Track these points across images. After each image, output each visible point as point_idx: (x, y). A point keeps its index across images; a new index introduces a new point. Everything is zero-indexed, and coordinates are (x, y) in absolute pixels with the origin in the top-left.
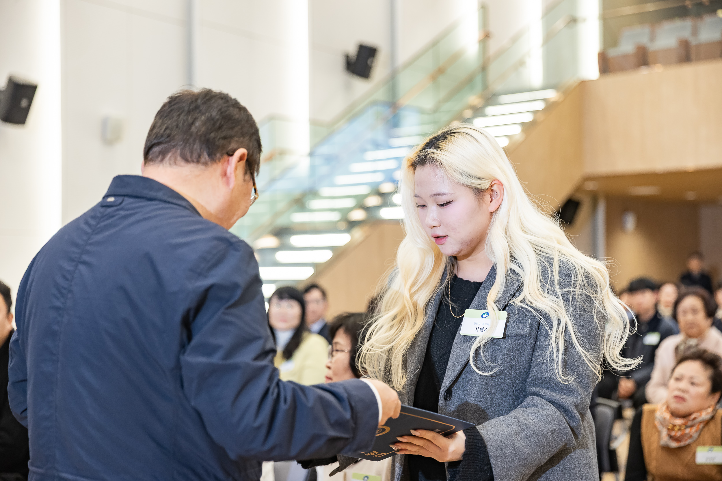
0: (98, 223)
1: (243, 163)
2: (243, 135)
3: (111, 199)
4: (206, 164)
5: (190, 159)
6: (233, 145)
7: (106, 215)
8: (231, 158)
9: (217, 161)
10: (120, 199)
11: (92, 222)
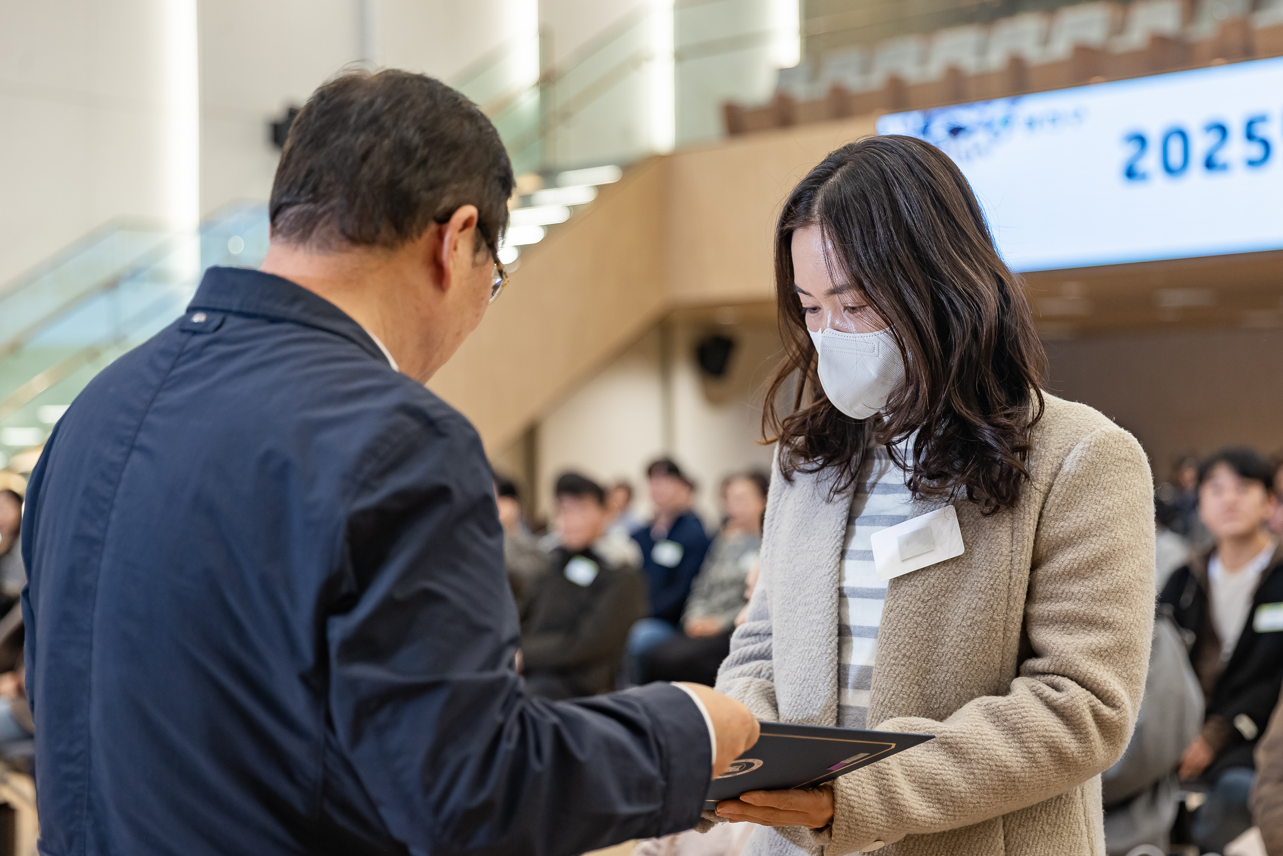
0: (172, 368)
1: (470, 232)
4: (388, 246)
5: (357, 237)
7: (188, 352)
9: (415, 236)
10: (217, 319)
11: (164, 364)
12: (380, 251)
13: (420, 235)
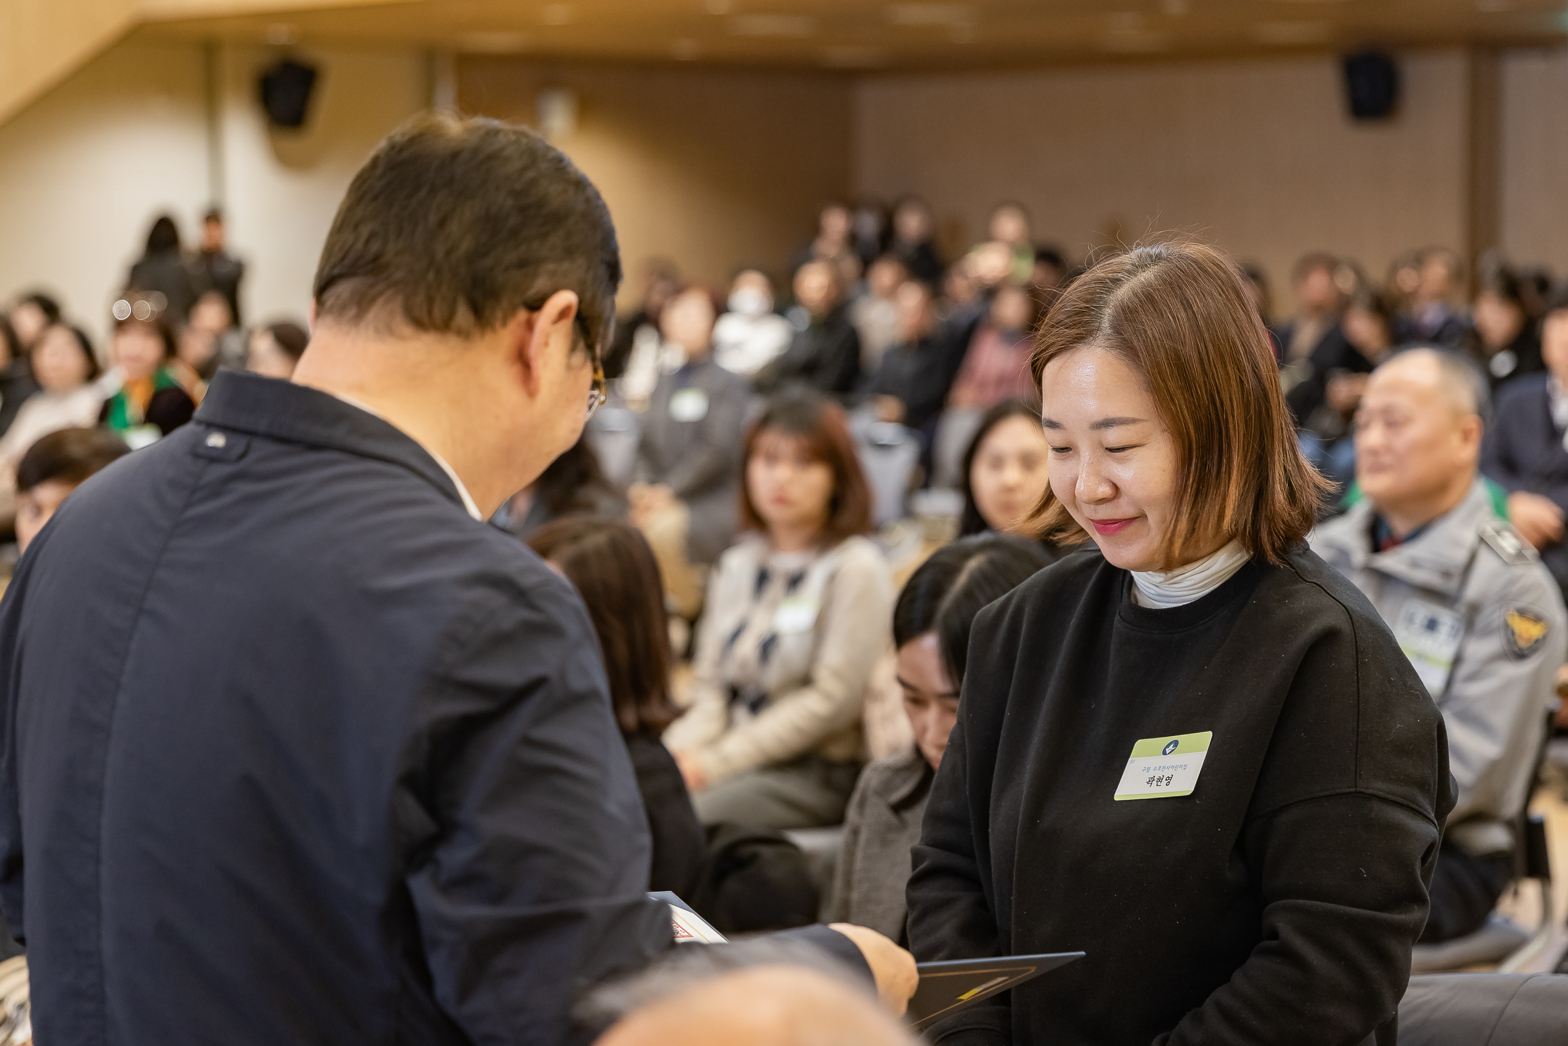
0: (188, 505)
1: (567, 324)
2: (569, 253)
3: (216, 440)
4: (464, 335)
5: (426, 320)
6: (540, 284)
8: (535, 315)
9: (498, 325)
12: (453, 341)
13: (504, 324)
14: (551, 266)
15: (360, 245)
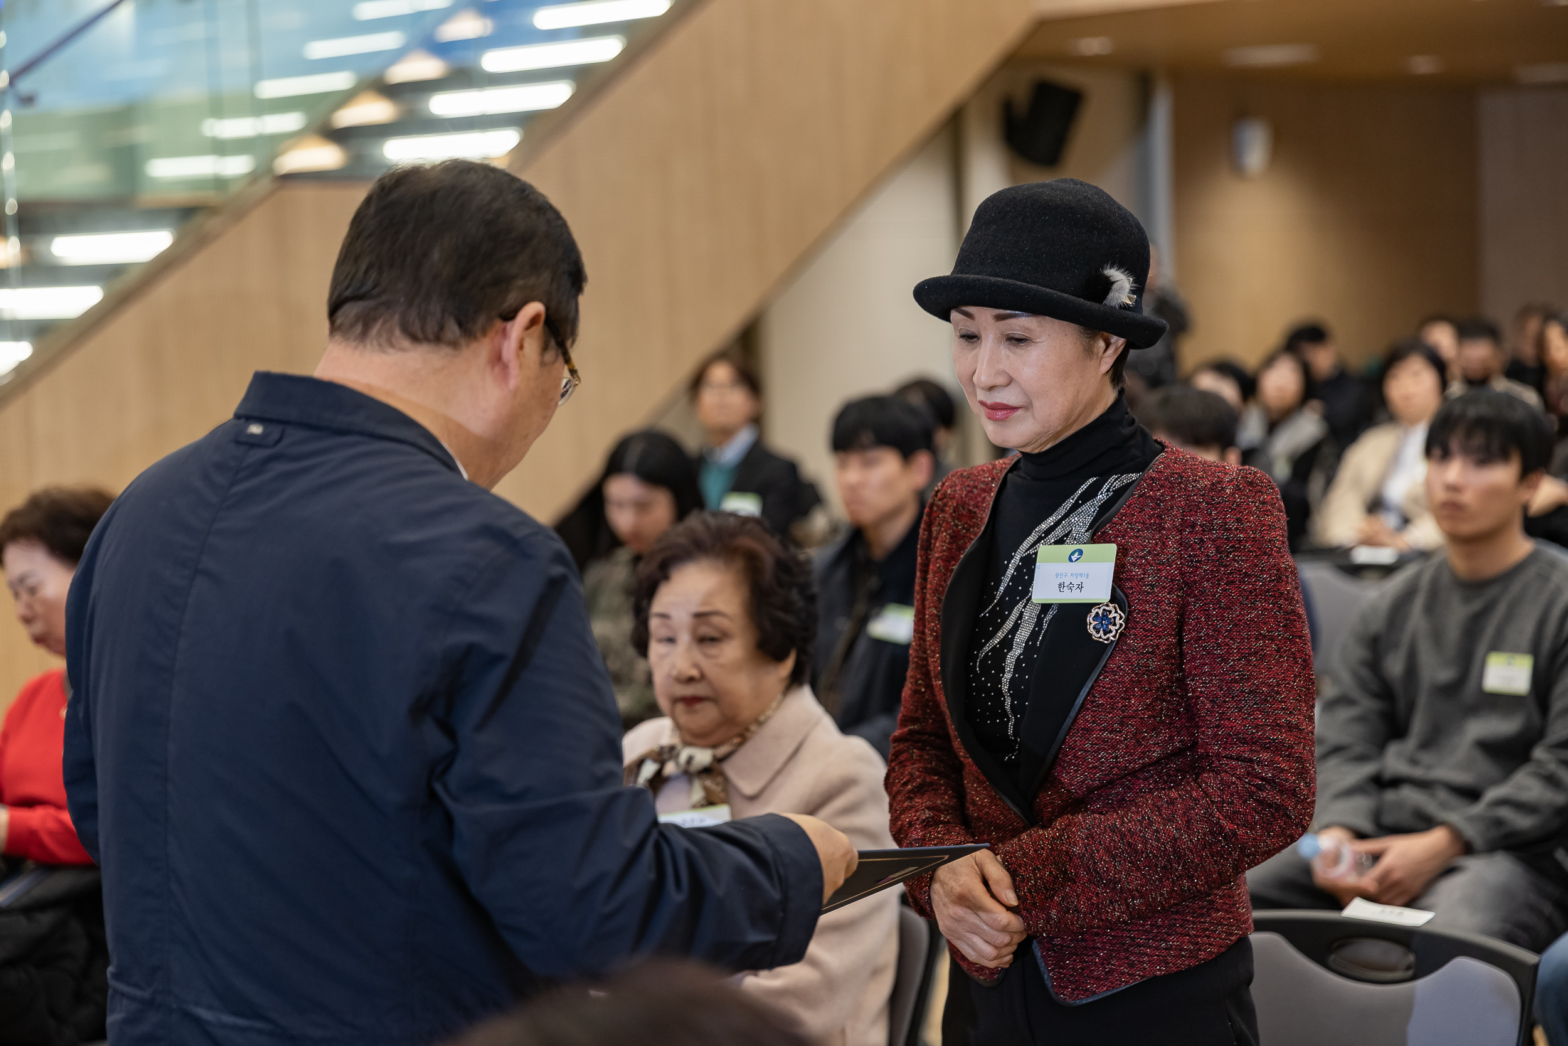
1: (539, 328)
3: (255, 428)
4: (454, 345)
5: (420, 334)
7: (248, 467)
10: (275, 431)
11: (219, 480)
12: (446, 350)
13: (484, 333)
14: (520, 282)
15: (360, 274)
